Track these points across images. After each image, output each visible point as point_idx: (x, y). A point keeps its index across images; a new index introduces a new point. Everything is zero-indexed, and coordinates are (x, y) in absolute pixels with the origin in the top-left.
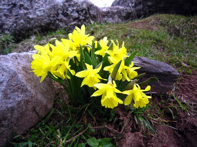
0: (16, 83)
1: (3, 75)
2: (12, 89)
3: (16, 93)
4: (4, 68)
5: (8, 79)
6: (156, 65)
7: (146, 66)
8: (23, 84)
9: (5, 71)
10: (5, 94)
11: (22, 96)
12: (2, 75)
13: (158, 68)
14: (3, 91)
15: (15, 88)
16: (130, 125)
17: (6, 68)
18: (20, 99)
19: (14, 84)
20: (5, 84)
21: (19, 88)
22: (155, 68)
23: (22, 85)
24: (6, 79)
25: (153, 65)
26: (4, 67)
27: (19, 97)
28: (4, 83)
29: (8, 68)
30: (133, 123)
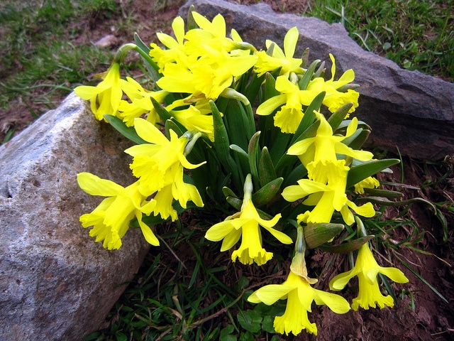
0: (56, 278)
1: (18, 282)
2: (51, 298)
3: (65, 297)
4: (14, 262)
5: (34, 287)
6: (440, 98)
7: (408, 98)
8: (74, 272)
9: (19, 269)
10: (41, 319)
11: (80, 295)
12: (15, 282)
13: (444, 105)
14: (33, 319)
15: (59, 289)
16: (336, 270)
17: (18, 260)
18: (77, 306)
19: (53, 283)
20: (31, 300)
21: (67, 284)
22: (433, 105)
23: (73, 275)
24: (30, 289)
25: (430, 96)
26: (13, 259)
27: (73, 302)
28: (28, 300)
29: (24, 258)
30: (344, 262)
